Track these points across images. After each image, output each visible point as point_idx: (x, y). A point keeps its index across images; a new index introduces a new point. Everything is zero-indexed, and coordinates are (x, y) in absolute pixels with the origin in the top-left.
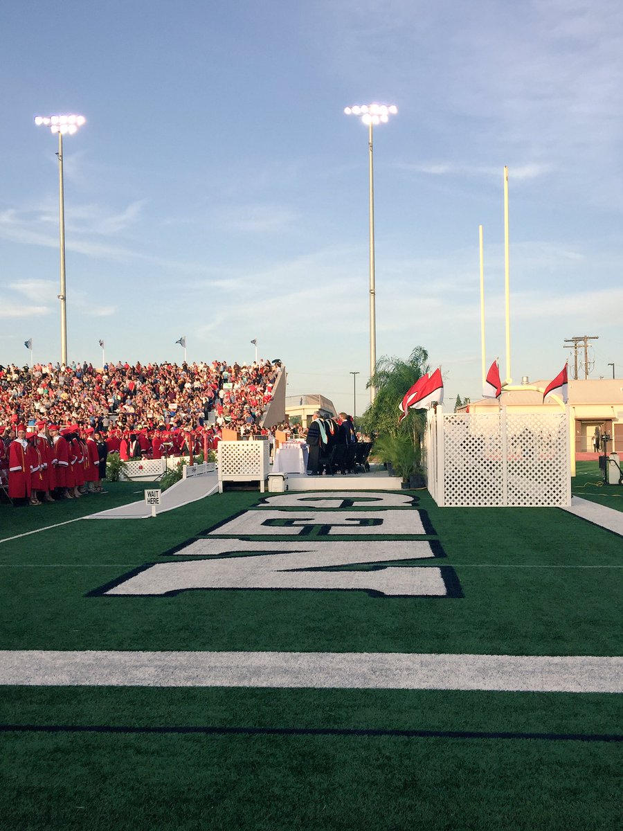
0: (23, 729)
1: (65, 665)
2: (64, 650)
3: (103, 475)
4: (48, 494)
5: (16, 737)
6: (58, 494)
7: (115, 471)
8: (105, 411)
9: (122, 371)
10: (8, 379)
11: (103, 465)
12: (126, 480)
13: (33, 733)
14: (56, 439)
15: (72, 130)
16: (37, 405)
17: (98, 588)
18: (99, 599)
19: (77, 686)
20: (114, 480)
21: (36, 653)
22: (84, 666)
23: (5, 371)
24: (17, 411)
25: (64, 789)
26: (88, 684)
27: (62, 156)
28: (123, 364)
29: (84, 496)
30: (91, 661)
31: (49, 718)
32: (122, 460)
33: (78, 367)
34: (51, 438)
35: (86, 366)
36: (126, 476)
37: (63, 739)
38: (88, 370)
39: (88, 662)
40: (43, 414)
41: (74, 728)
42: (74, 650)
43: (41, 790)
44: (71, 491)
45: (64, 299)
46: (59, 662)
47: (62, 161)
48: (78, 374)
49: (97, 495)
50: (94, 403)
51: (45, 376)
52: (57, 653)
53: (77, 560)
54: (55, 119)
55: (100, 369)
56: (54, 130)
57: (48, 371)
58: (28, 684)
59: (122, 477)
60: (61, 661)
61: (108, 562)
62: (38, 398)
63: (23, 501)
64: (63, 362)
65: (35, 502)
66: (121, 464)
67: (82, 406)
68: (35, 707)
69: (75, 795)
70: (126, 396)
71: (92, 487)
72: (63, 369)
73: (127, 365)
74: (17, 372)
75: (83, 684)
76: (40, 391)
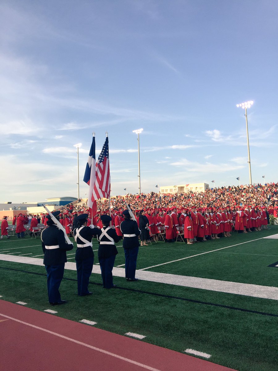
0: (253, 312)
1: (264, 291)
2: (263, 285)
3: (269, 223)
4: (249, 229)
5: (251, 315)
6: (253, 229)
7: (273, 221)
8: (267, 200)
9: (272, 186)
10: (233, 191)
11: (268, 218)
12: (277, 224)
13: (257, 314)
14: (251, 210)
15: (249, 106)
16: (242, 199)
17: (273, 264)
18: (273, 268)
19: (270, 299)
20: (272, 225)
21: (254, 285)
22: (272, 292)
23: (231, 188)
24: (236, 201)
25: (271, 337)
26: (274, 299)
27: (247, 116)
28: (272, 183)
29: (262, 230)
30: (274, 291)
31: (262, 310)
32: (275, 217)
33: (256, 185)
34: (249, 210)
35: (258, 185)
36: (277, 223)
37: (268, 318)
38: (260, 186)
39: (273, 291)
40: (244, 202)
41: (271, 315)
42: (267, 286)
43: (263, 336)
44: (257, 228)
45: (250, 162)
46: (262, 290)
47: (247, 117)
48: (256, 188)
49: (267, 230)
50: (263, 198)
51: (245, 188)
52: (261, 286)
53: (263, 253)
54: (243, 104)
55: (263, 185)
56: (243, 108)
57: (246, 187)
58: (252, 296)
59: (275, 223)
60: (263, 289)
61: (276, 255)
62: (242, 196)
63: (241, 231)
64: (251, 184)
65: (245, 232)
66: (275, 219)
67: (258, 198)
68: (256, 305)
69: (276, 340)
70: (274, 195)
71: (265, 228)
72: (251, 186)
73: (274, 183)
74: (235, 188)
75: (272, 299)
76: (243, 194)
